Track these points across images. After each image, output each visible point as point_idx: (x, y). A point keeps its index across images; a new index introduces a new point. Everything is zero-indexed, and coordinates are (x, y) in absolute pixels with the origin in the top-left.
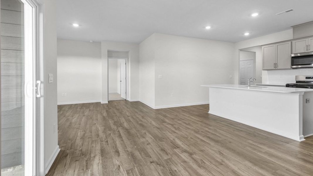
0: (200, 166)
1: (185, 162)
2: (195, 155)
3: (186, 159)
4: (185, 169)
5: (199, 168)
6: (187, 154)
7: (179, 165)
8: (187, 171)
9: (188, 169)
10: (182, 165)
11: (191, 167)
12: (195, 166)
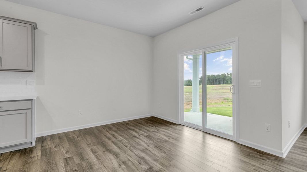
0: (143, 158)
1: (155, 160)
2: (146, 168)
3: (155, 163)
4: (155, 155)
5: (144, 157)
6: (154, 169)
7: (160, 157)
8: (153, 154)
9: (152, 155)
10: (158, 157)
11: (150, 156)
12: (147, 157)
